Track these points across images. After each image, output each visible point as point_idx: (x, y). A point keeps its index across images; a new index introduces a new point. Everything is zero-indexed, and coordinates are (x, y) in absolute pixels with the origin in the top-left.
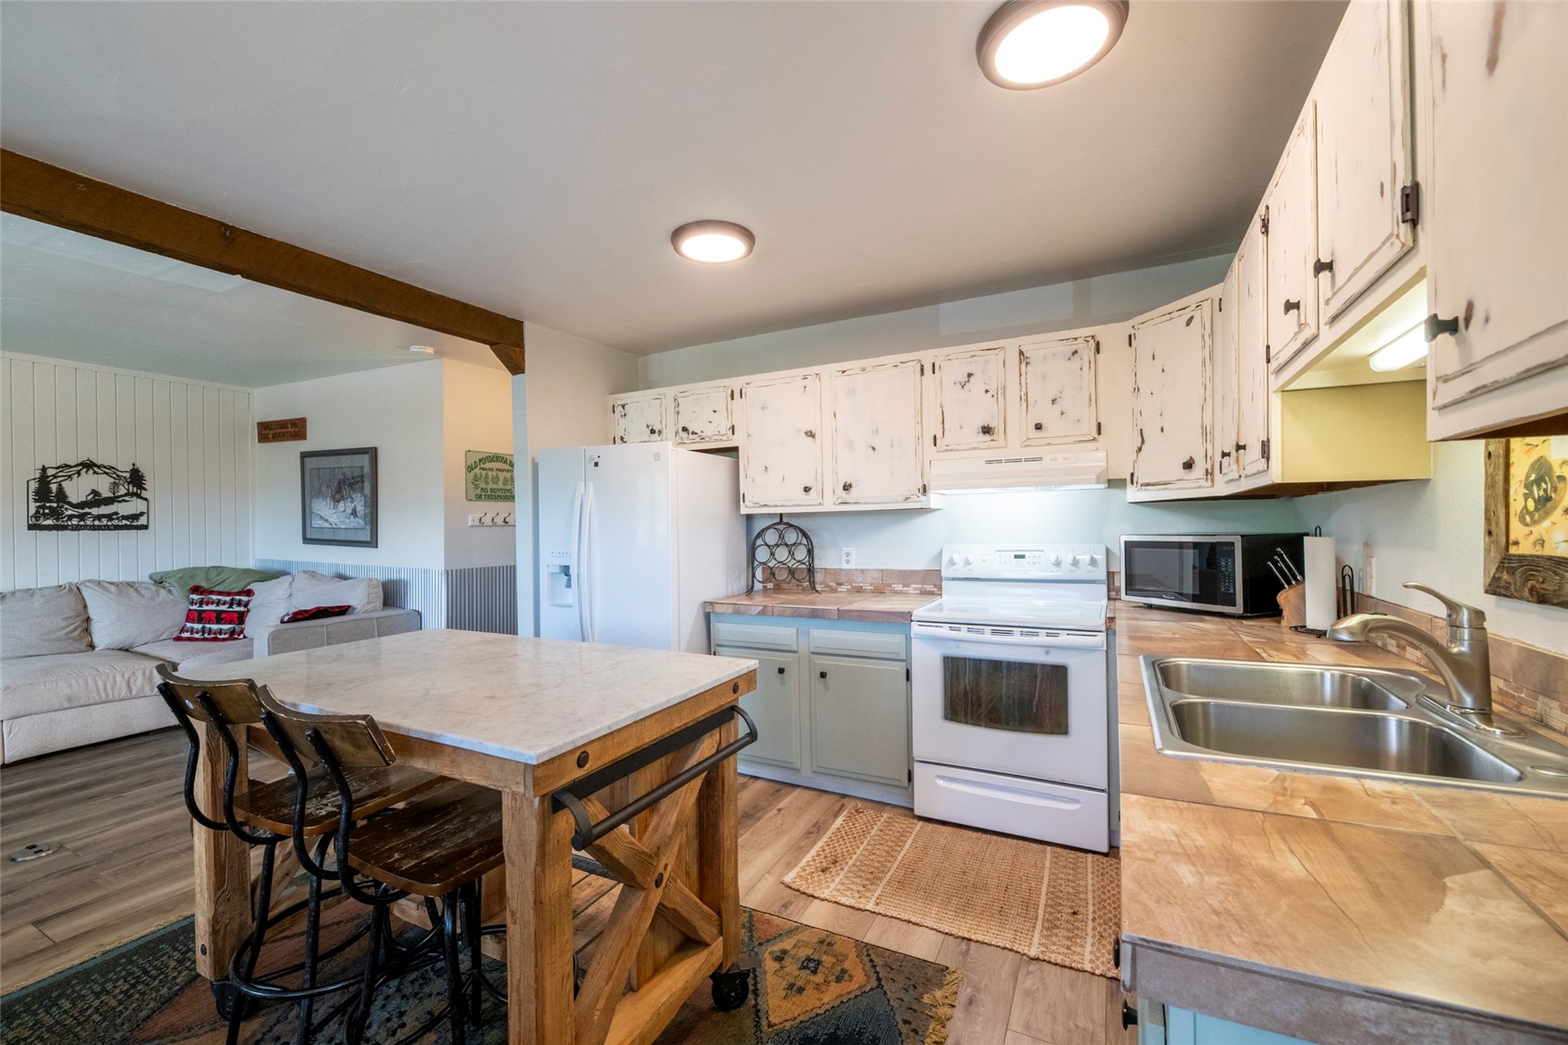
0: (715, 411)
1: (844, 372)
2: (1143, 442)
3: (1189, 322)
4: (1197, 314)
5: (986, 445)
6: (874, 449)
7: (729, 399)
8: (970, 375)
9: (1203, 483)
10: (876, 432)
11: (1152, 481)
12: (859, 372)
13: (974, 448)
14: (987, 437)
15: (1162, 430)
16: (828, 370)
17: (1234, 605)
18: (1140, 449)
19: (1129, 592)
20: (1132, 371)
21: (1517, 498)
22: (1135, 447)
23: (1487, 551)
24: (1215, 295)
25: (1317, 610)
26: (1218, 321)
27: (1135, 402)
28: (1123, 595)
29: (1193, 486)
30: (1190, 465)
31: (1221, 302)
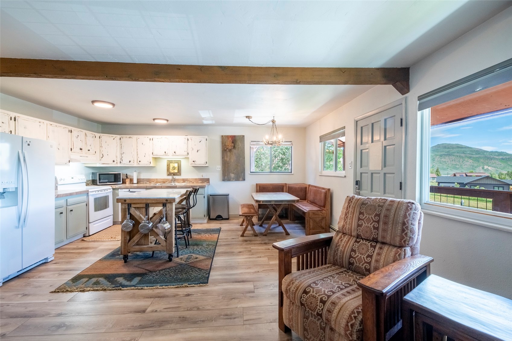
0: (3, 123)
1: (51, 125)
2: (103, 156)
3: (114, 139)
4: (115, 138)
5: (80, 152)
6: (59, 149)
7: (10, 120)
8: (78, 136)
9: (116, 164)
10: (59, 144)
11: (105, 163)
12: (55, 126)
13: (78, 153)
14: (81, 151)
15: (108, 155)
16: (46, 122)
17: (120, 182)
18: (102, 157)
19: (100, 183)
20: (100, 143)
21: (171, 168)
22: (101, 157)
23: (167, 172)
24: (119, 136)
25: (135, 181)
26: (119, 141)
27: (101, 148)
28: (98, 184)
29: (114, 165)
30: (114, 161)
31: (120, 138)
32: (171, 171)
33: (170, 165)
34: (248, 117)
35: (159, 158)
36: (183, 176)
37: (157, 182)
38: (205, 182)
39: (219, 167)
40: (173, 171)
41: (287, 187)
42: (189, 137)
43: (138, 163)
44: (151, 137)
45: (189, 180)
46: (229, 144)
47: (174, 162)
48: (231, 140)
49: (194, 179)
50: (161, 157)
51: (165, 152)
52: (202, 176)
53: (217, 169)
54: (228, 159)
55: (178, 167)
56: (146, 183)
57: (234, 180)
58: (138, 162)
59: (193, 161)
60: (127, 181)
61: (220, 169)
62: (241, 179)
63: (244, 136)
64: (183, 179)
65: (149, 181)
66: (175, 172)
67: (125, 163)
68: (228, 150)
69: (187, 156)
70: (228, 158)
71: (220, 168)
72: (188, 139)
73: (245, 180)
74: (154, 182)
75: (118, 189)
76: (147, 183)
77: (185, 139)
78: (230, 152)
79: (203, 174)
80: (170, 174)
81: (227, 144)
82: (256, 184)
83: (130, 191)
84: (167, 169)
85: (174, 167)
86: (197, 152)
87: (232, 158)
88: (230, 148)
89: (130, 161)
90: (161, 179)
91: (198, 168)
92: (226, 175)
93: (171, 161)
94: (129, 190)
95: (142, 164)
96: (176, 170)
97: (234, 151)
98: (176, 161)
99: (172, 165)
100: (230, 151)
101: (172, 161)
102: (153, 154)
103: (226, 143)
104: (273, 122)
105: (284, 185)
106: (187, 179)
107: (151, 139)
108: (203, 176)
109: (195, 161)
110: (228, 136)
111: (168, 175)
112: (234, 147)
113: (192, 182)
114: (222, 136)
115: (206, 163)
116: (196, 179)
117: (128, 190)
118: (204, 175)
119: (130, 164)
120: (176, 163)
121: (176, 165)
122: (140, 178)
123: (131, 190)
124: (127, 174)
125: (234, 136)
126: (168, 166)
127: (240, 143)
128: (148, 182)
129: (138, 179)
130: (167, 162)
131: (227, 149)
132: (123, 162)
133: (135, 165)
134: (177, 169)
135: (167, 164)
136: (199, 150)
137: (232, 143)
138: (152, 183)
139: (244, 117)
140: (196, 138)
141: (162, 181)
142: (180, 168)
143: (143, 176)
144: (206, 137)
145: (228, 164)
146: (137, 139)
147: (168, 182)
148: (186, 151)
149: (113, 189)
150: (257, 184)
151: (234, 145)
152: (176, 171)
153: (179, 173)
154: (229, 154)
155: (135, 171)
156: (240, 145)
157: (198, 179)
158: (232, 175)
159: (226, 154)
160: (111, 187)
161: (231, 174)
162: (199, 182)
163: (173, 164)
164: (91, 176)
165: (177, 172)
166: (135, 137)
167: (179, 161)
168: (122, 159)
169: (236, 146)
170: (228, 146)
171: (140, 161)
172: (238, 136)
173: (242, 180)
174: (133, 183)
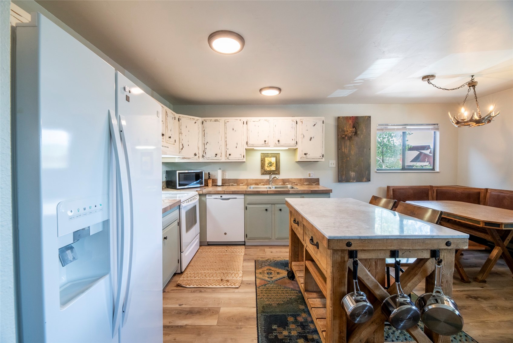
2: (183, 147)
3: (195, 123)
4: (197, 122)
5: (162, 140)
9: (198, 159)
11: (185, 157)
14: (162, 137)
15: (188, 145)
17: (203, 184)
18: (182, 149)
19: (180, 185)
20: (179, 128)
21: (266, 165)
22: (180, 148)
23: (261, 170)
24: (200, 119)
25: (219, 183)
26: (200, 125)
27: (180, 136)
28: (178, 187)
29: (195, 160)
30: (195, 155)
31: (203, 122)
32: (266, 168)
33: (265, 159)
34: (428, 78)
35: (253, 150)
36: (283, 176)
37: (247, 183)
38: (314, 184)
39: (333, 163)
40: (270, 168)
41: (435, 191)
42: (298, 119)
43: (227, 157)
44: (244, 119)
45: (291, 180)
46: (349, 129)
47: (270, 156)
48: (352, 124)
49: (298, 179)
50: (255, 148)
51: (265, 141)
52: (308, 175)
53: (330, 166)
54: (346, 151)
55: (276, 162)
56: (232, 185)
57: (355, 181)
58: (228, 155)
59: (305, 154)
60: (210, 183)
61: (334, 166)
62: (365, 179)
63: (370, 117)
64: (283, 179)
65: (237, 182)
66: (271, 170)
67: (210, 157)
68: (346, 138)
69: (296, 146)
70: (347, 149)
71: (335, 164)
72: (297, 122)
73: (370, 181)
74: (243, 183)
75: (205, 195)
76: (234, 184)
77: (293, 121)
78: (350, 141)
79: (310, 173)
80: (264, 172)
81: (345, 129)
82: (386, 187)
83: (223, 198)
84: (261, 166)
85: (270, 163)
86: (310, 140)
87: (353, 150)
88: (350, 135)
89: (216, 155)
90: (253, 180)
91: (305, 164)
92: (344, 173)
93: (266, 155)
94: (221, 197)
95: (232, 159)
96: (273, 166)
97: (356, 139)
98: (273, 155)
99: (267, 160)
100: (350, 138)
101: (268, 153)
102: (248, 144)
103: (344, 127)
104: (472, 84)
105: (430, 188)
106: (289, 179)
107: (245, 123)
108: (311, 175)
109: (307, 154)
110: (347, 117)
111: (263, 174)
112: (356, 133)
113: (296, 184)
114: (339, 118)
115: (322, 157)
116: (301, 179)
117: (218, 196)
118: (312, 173)
119: (216, 158)
120: (274, 157)
121: (273, 160)
122: (225, 178)
123: (224, 196)
124: (209, 173)
125: (357, 118)
126: (262, 162)
127: (364, 128)
128: (236, 184)
129: (223, 180)
130: (261, 156)
131: (345, 136)
132: (207, 156)
133: (223, 160)
134: (275, 165)
135: (261, 158)
136: (312, 137)
137: (353, 128)
138: (241, 184)
139: (419, 78)
140: (308, 121)
141: (254, 182)
142: (279, 164)
143: (231, 175)
144: (323, 118)
145: (347, 158)
146: (225, 123)
147: (262, 184)
148: (294, 140)
149: (200, 195)
150: (388, 187)
151: (356, 130)
152: (273, 168)
153: (277, 171)
154: (348, 143)
155: (220, 169)
156: (364, 131)
157: (304, 179)
158: (353, 174)
159: (344, 143)
160: (197, 193)
161: (350, 172)
162: (305, 183)
163: (268, 158)
164: (164, 175)
165: (275, 170)
166: (222, 120)
167: (277, 154)
168: (206, 151)
169: (358, 132)
170: (348, 132)
171: (230, 155)
172: (362, 117)
173: (366, 181)
174: (217, 186)
